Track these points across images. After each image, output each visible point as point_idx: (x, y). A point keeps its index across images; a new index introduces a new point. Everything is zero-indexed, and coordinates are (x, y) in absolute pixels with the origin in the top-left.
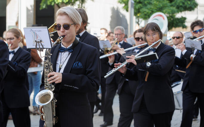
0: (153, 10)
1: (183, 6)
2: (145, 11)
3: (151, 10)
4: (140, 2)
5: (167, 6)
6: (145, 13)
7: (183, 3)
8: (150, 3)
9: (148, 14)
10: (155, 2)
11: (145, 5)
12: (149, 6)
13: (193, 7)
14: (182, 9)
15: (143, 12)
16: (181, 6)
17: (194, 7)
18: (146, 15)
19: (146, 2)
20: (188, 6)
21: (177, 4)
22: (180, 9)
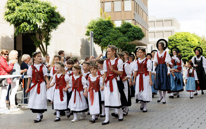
0: (110, 39)
1: (133, 36)
2: (105, 41)
3: (109, 39)
4: (100, 34)
5: (120, 36)
6: (105, 42)
7: (133, 34)
8: (108, 35)
9: (106, 43)
10: (111, 34)
11: (105, 36)
12: (107, 37)
14: (132, 39)
15: (103, 41)
16: (132, 36)
17: (141, 37)
18: (105, 43)
19: (105, 34)
20: (136, 36)
21: (129, 35)
22: (131, 38)
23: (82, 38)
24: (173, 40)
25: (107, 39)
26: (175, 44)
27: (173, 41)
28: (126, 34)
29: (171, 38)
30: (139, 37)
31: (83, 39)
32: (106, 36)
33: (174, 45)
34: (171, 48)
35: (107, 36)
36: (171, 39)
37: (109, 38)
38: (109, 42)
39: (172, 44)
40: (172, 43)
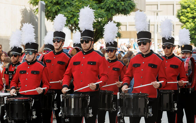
1: (115, 7)
3: (72, 13)
4: (57, 3)
7: (115, 4)
8: (71, 5)
10: (77, 3)
13: (129, 9)
16: (113, 8)
19: (65, 3)
20: (121, 8)
21: (108, 6)
22: (111, 11)
23: (23, 8)
24: (189, 7)
25: (68, 12)
26: (193, 13)
27: (188, 9)
28: (102, 4)
29: (185, 2)
30: (125, 9)
31: (26, 9)
32: (66, 7)
33: (190, 15)
34: (184, 21)
35: (69, 8)
36: (186, 5)
37: (71, 11)
38: (71, 17)
39: (187, 14)
40: (188, 12)
